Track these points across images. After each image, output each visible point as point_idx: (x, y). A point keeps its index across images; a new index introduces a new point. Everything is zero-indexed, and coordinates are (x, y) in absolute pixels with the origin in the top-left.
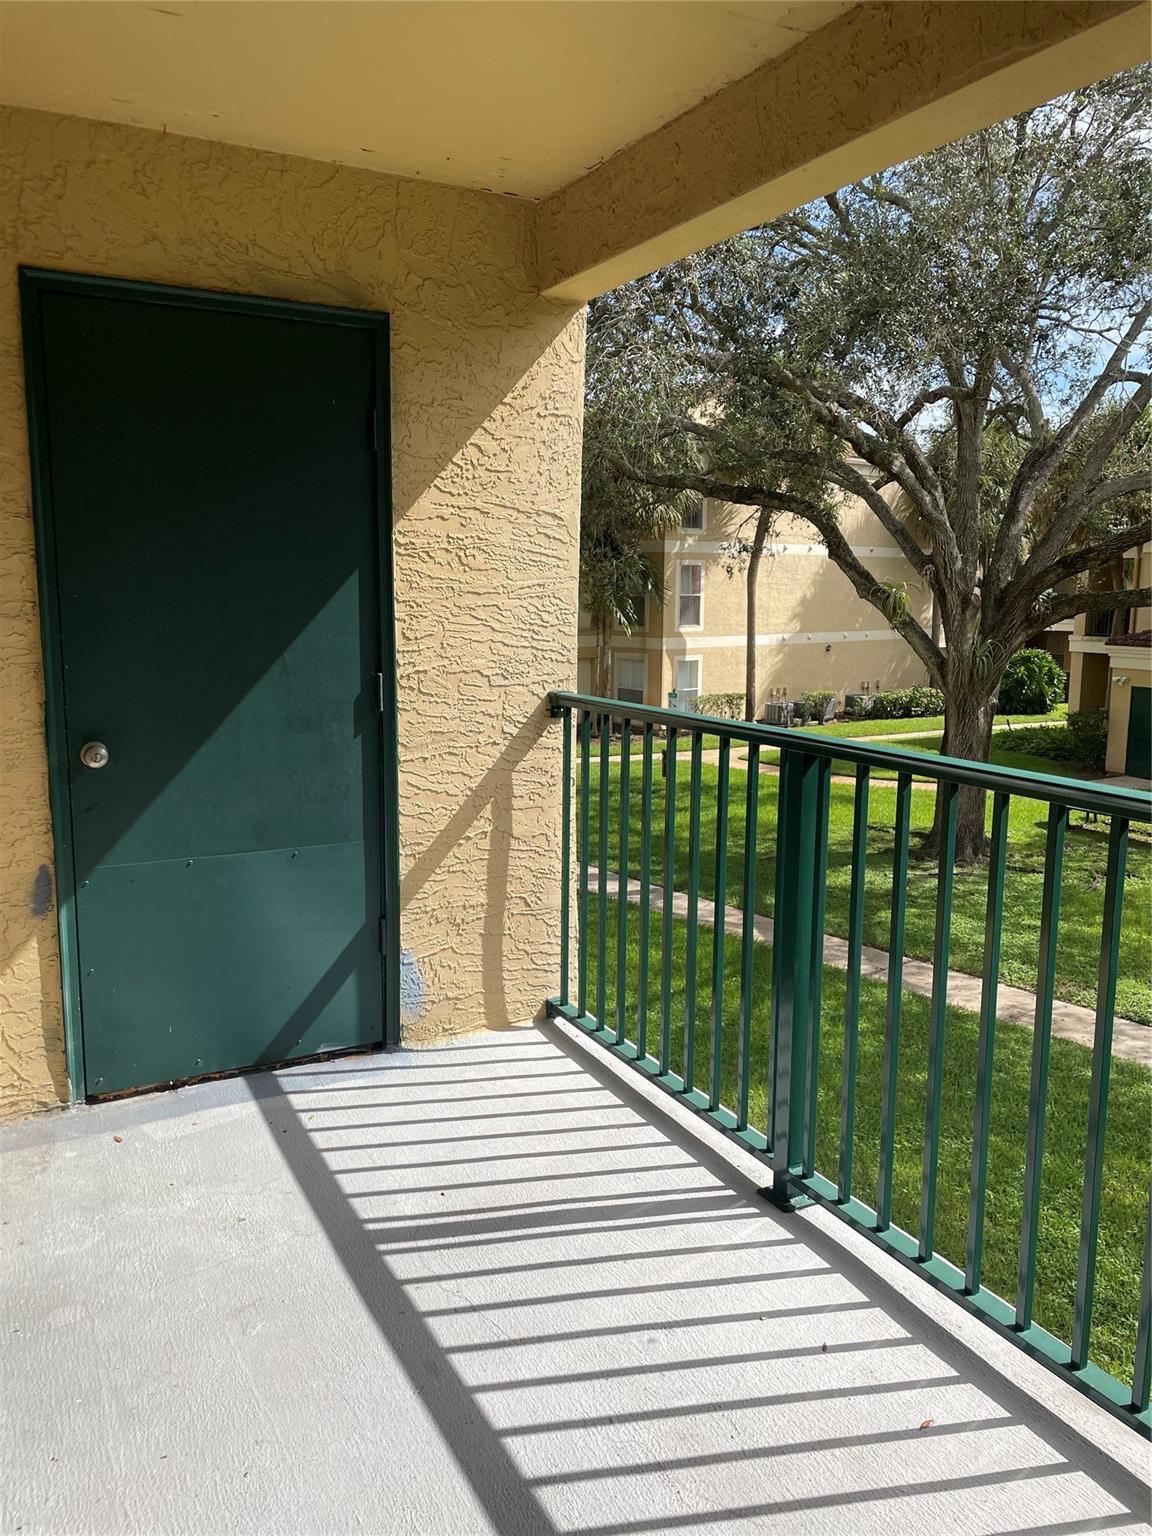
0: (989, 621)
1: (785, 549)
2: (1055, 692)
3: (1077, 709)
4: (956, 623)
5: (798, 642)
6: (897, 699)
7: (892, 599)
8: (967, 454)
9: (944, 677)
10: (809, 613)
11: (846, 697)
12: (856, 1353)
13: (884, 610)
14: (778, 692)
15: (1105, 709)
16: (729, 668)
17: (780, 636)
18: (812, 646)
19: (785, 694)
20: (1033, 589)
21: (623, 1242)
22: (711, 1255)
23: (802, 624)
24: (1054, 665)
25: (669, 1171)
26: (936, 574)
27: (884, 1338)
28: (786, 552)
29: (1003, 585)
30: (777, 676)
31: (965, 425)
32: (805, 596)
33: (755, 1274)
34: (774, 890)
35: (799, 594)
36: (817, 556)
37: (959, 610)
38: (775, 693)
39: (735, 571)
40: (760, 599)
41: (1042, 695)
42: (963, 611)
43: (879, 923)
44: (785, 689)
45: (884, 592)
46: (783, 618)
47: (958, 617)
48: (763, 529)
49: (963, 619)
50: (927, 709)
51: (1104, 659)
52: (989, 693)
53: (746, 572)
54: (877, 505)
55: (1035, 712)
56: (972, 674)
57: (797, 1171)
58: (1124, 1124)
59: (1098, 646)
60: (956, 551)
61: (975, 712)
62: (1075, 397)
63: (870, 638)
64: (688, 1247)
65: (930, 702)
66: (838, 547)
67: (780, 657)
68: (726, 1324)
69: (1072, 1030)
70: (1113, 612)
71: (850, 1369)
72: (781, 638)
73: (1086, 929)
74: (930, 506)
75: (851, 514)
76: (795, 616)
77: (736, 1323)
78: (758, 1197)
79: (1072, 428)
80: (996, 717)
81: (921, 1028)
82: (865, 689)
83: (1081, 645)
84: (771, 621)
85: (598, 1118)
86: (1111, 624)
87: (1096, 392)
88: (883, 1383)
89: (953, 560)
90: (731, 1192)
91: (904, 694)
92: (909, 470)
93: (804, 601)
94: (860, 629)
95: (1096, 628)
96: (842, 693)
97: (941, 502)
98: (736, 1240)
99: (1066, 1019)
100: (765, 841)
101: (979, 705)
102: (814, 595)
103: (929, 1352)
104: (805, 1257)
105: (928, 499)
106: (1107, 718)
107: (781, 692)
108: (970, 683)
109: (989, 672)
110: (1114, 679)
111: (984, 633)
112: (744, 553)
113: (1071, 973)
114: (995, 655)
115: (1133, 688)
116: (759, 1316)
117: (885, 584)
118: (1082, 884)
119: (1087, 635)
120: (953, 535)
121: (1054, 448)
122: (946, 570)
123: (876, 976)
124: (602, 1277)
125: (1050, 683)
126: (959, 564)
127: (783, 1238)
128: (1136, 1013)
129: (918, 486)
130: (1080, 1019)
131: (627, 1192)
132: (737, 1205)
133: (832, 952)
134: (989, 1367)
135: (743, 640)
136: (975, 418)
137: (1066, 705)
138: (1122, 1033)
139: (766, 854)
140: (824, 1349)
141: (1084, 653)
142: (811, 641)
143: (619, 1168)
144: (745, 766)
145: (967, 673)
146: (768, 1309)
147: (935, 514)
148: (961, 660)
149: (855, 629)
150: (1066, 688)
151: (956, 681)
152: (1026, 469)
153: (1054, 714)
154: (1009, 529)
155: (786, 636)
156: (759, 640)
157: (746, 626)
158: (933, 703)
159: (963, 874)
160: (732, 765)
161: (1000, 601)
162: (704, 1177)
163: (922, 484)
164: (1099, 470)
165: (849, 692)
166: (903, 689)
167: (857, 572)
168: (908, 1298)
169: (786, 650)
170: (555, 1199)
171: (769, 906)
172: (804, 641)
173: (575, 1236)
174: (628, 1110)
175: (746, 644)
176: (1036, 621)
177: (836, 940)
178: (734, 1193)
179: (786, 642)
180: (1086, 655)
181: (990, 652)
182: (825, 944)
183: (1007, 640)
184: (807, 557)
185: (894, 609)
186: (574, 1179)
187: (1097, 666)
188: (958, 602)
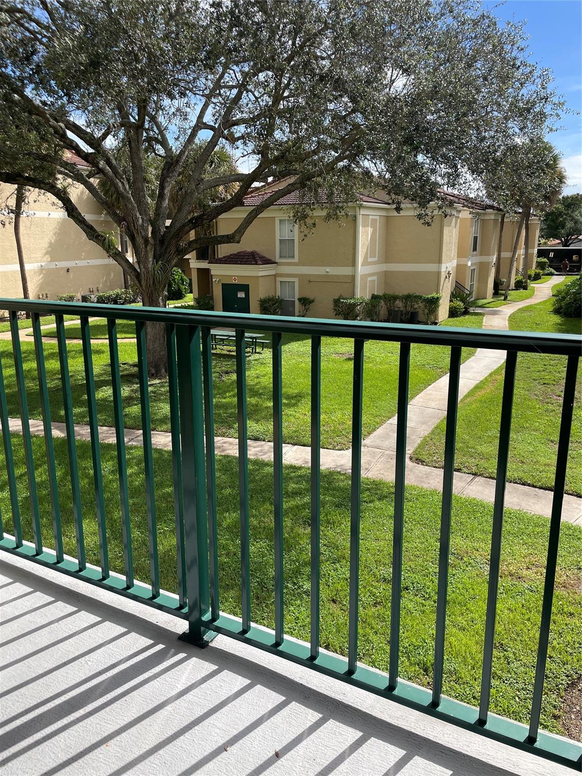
0: (158, 252)
1: (35, 214)
2: (185, 288)
3: (197, 296)
4: (143, 253)
5: (50, 267)
6: (109, 296)
7: (107, 241)
8: (136, 161)
9: (140, 282)
10: (54, 251)
11: (82, 296)
12: (297, 747)
13: (103, 246)
14: (43, 296)
15: (210, 295)
16: (11, 283)
17: (39, 264)
18: (58, 270)
19: (47, 297)
20: (178, 234)
21: (98, 726)
22: (169, 708)
23: (51, 256)
24: (183, 275)
25: (110, 646)
26: (128, 228)
27: (308, 726)
28: (35, 216)
29: (162, 234)
30: (41, 287)
31: (133, 145)
32: (51, 241)
33: (206, 711)
34: (63, 407)
35: (47, 240)
36: (54, 218)
37: (144, 246)
38: (41, 297)
39: (7, 223)
40: (24, 243)
41: (179, 290)
42: (146, 247)
43: (126, 415)
44: (46, 294)
45: (102, 236)
46: (39, 254)
47: (143, 250)
48: (20, 199)
49: (146, 251)
50: (125, 300)
51: (207, 271)
52: (163, 290)
53: (13, 224)
54: (89, 186)
55: (177, 299)
56: (154, 279)
57: (207, 617)
58: (260, 490)
59: (204, 265)
60: (138, 215)
61: (158, 300)
62: (181, 137)
63: (90, 264)
64: (149, 708)
65: (127, 297)
66: (73, 211)
67: (42, 276)
68: (204, 768)
69: (229, 449)
70: (208, 247)
71: (301, 764)
72: (40, 266)
73: (224, 400)
74: (121, 188)
75: (77, 192)
76: (46, 254)
77: (211, 763)
78: (181, 643)
79: (184, 152)
80: (167, 302)
81: (160, 465)
82: (91, 292)
83: (195, 265)
84: (33, 255)
85: (38, 619)
86: (208, 254)
87: (193, 134)
88: (325, 765)
89: (137, 219)
90: (161, 646)
91: (112, 293)
92: (108, 168)
93: (51, 244)
94: (85, 259)
95: (201, 256)
96: (79, 294)
97: (127, 187)
98: (181, 687)
99: (224, 445)
100: (53, 380)
101: (159, 296)
102: (56, 241)
103: (338, 723)
104: (231, 681)
105: (120, 184)
106: (213, 299)
107: (45, 296)
108: (153, 284)
109: (162, 278)
110: (214, 280)
111: (156, 258)
112: (11, 214)
113: (222, 422)
114: (164, 269)
115: (222, 284)
116: (223, 748)
117: (102, 232)
118: (217, 379)
119: (197, 259)
120: (135, 205)
121: (177, 161)
122: (134, 224)
123: (130, 443)
124: (93, 768)
125: (183, 284)
126: (140, 221)
127: (211, 671)
128: (252, 436)
129: (114, 177)
130: (231, 444)
131: (84, 677)
132: (169, 655)
133: (104, 435)
134: (375, 718)
135: (17, 267)
136: (138, 142)
137: (191, 295)
138: (250, 446)
139: (55, 387)
140: (277, 755)
141: (197, 269)
142: (57, 267)
143: (70, 658)
144: (32, 339)
145: (152, 280)
146: (227, 738)
147: (125, 193)
148: (148, 273)
149: (80, 259)
150: (190, 285)
151: (146, 284)
152: (165, 172)
153: (186, 299)
154: (161, 203)
155: (42, 264)
156: (27, 267)
157: (18, 259)
158: (128, 297)
159: (162, 383)
160: (21, 339)
161: (162, 242)
162: (137, 641)
163: (116, 176)
164: (201, 174)
165: (83, 294)
166: (112, 290)
167: (85, 225)
168: (306, 684)
169: (44, 272)
170: (28, 707)
171: (62, 416)
172: (54, 267)
173: (56, 737)
174: (60, 604)
175: (19, 269)
176: (181, 252)
177: (105, 428)
178: (164, 646)
179: (43, 268)
180: (198, 269)
181: (161, 268)
182: (99, 431)
183: (169, 261)
184: (48, 219)
185: (109, 246)
186: (38, 682)
187: (204, 274)
188: (143, 242)
